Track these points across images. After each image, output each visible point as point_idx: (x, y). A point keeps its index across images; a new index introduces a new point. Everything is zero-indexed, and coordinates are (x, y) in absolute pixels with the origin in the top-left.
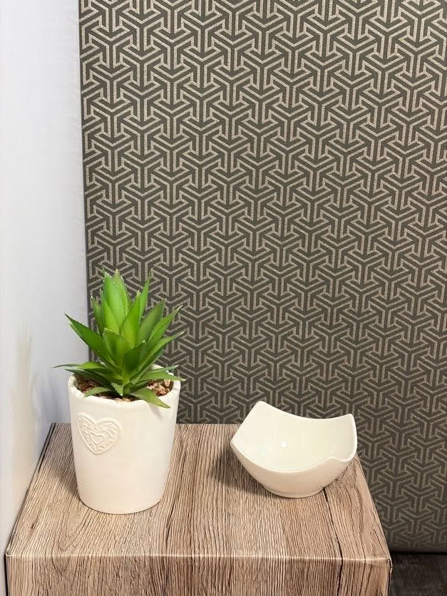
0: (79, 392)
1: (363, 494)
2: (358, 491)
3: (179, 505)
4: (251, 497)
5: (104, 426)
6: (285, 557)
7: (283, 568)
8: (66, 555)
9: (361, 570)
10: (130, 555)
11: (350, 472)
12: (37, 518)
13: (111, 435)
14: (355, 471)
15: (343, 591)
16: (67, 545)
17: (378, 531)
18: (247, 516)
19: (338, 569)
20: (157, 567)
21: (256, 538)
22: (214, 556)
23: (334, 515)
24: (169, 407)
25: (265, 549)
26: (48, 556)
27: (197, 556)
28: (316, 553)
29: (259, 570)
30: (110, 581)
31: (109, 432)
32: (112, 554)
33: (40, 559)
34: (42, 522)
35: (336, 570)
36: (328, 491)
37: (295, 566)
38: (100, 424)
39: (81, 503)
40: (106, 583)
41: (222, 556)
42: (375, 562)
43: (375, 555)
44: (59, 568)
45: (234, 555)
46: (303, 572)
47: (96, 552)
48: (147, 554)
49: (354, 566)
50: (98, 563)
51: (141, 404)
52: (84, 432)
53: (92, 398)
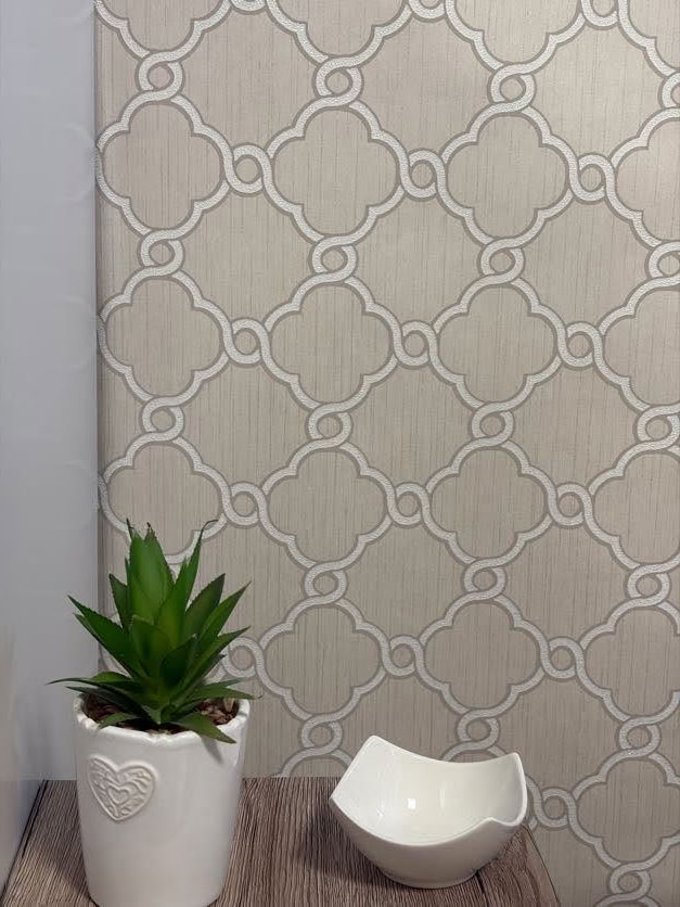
0: (89, 723)
4: (363, 889)
5: (131, 774)
13: (144, 791)
24: (233, 742)
31: (138, 784)
36: (483, 876)
38: (124, 771)
51: (189, 736)
52: (98, 786)
53: (111, 730)
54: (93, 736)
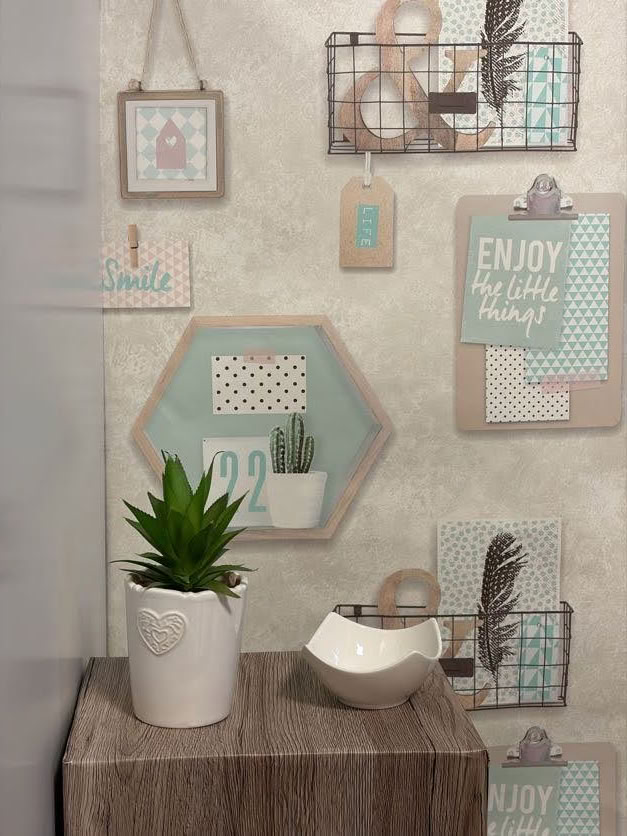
0: (139, 587)
4: (328, 711)
5: (169, 620)
6: (373, 752)
12: (92, 734)
13: (177, 632)
19: (431, 765)
23: (422, 720)
24: (238, 597)
25: (350, 746)
26: (111, 761)
27: (277, 754)
31: (173, 627)
35: (429, 765)
36: (413, 700)
38: (163, 618)
39: (137, 722)
42: (471, 754)
47: (165, 755)
48: (221, 756)
49: (449, 759)
50: (167, 767)
51: (209, 594)
52: (145, 631)
53: (154, 590)
54: (141, 595)
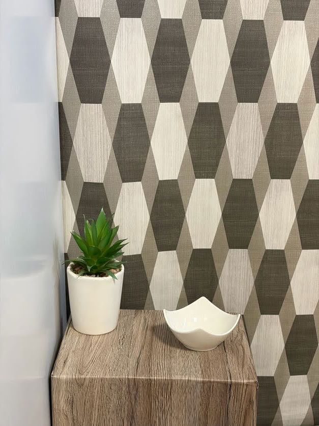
1: (245, 349)
2: (243, 347)
3: (144, 352)
7: (199, 385)
8: (83, 377)
9: (242, 387)
10: (117, 377)
11: (239, 337)
14: (242, 337)
15: (232, 398)
16: (84, 371)
17: (252, 367)
18: (181, 359)
20: (132, 384)
21: (185, 369)
22: (162, 378)
28: (217, 378)
29: (186, 387)
30: (106, 391)
32: (108, 377)
33: (70, 378)
34: (70, 360)
37: (206, 385)
40: (105, 392)
41: (167, 378)
43: (249, 379)
44: (79, 383)
45: (173, 378)
46: (210, 387)
